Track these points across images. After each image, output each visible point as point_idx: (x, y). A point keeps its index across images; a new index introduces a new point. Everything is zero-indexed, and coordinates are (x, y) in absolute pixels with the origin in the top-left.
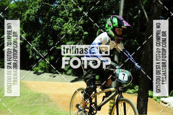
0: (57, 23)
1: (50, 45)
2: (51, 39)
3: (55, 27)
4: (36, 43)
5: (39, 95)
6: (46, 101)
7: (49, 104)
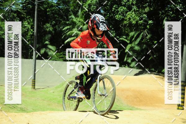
0: (120, 12)
1: (112, 36)
2: (113, 30)
3: (118, 17)
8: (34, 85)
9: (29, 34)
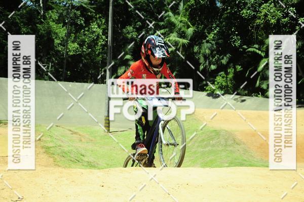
0: (249, 5)
1: (235, 45)
2: (237, 35)
3: (245, 13)
4: (211, 43)
5: (217, 133)
6: (230, 142)
7: (235, 148)
8: (107, 125)
9: (100, 43)
